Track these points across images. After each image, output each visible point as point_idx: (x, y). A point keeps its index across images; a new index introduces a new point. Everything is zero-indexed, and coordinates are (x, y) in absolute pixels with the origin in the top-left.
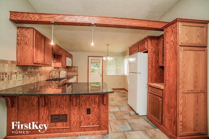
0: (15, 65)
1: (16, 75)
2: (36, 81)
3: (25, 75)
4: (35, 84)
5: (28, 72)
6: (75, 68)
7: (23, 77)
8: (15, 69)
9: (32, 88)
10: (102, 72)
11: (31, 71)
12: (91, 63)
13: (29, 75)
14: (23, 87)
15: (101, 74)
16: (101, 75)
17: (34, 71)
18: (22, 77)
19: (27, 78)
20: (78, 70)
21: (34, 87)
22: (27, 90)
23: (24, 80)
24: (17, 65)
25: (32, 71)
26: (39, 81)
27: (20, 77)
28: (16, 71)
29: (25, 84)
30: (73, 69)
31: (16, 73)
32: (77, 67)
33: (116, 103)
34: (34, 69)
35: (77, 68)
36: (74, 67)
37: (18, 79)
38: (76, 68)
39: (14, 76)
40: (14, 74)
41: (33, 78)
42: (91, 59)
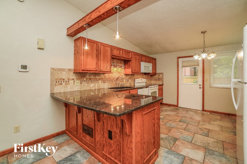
0: (72, 73)
1: (73, 81)
2: (97, 88)
3: (83, 81)
4: (96, 91)
5: (87, 79)
6: (159, 76)
7: (81, 83)
8: (72, 76)
9: (92, 94)
10: (203, 81)
11: (90, 78)
12: (183, 67)
13: (87, 82)
14: (80, 92)
15: (201, 84)
16: (201, 86)
17: (94, 78)
18: (79, 83)
19: (86, 85)
20: (163, 78)
21: (95, 93)
22: (86, 95)
23: (82, 86)
24: (74, 73)
25: (92, 78)
26: (100, 88)
27: (77, 83)
28: (73, 78)
29: (83, 89)
30: (156, 76)
31: (73, 79)
32: (162, 73)
33: (210, 142)
34: (94, 76)
35: (163, 76)
36: (158, 73)
37: (75, 85)
38: (161, 75)
39: (71, 82)
40: (71, 80)
41: (93, 85)
42: (183, 62)
